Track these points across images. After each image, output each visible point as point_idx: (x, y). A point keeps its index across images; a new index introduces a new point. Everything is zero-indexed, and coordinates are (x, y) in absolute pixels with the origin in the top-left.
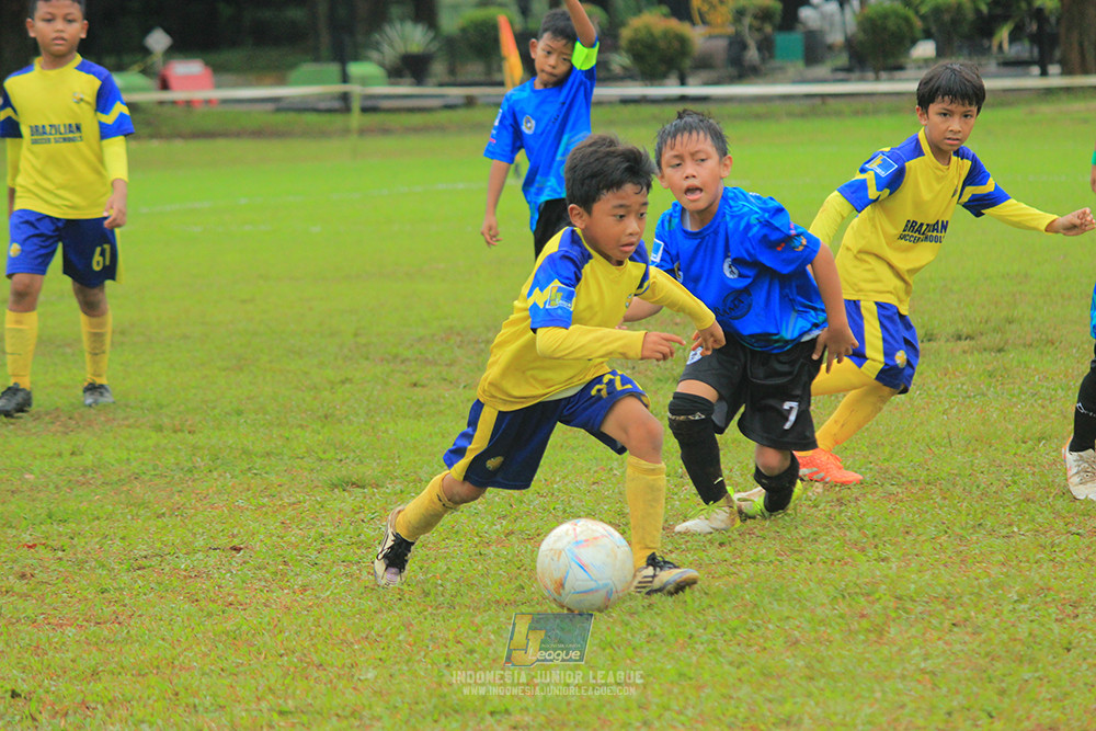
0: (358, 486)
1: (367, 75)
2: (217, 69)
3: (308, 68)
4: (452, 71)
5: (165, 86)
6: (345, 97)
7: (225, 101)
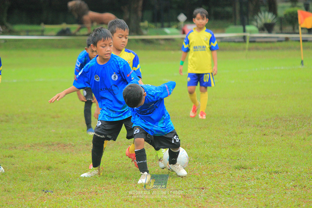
0: (244, 169)
1: (252, 30)
3: (232, 27)
4: (281, 29)
5: (184, 33)
6: (244, 37)
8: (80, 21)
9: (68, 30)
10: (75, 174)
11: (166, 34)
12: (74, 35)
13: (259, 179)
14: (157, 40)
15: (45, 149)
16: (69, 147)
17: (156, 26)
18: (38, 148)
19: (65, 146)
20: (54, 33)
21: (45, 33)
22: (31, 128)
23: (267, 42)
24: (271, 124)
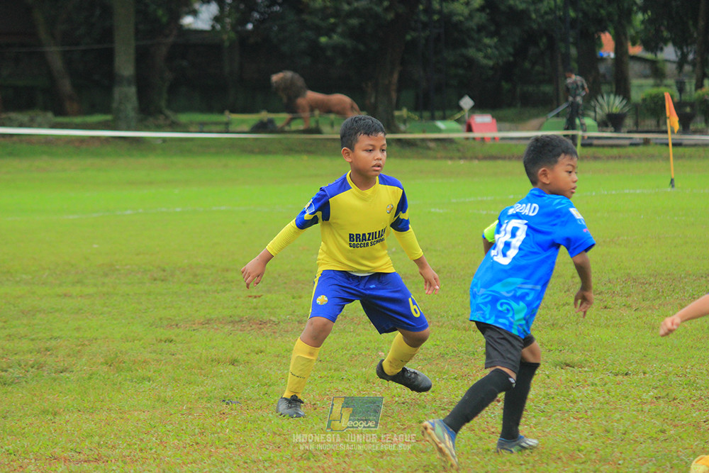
0: (571, 366)
2: (499, 119)
4: (637, 124)
5: (470, 129)
6: (573, 138)
7: (503, 139)
8: (291, 108)
9: (271, 121)
10: (279, 372)
11: (439, 130)
12: (282, 131)
13: (596, 384)
14: (423, 140)
15: (228, 328)
16: (269, 325)
17: (421, 117)
18: (215, 327)
19: (262, 323)
20: (246, 128)
21: (231, 128)
22: (205, 291)
23: (612, 146)
24: (618, 289)
